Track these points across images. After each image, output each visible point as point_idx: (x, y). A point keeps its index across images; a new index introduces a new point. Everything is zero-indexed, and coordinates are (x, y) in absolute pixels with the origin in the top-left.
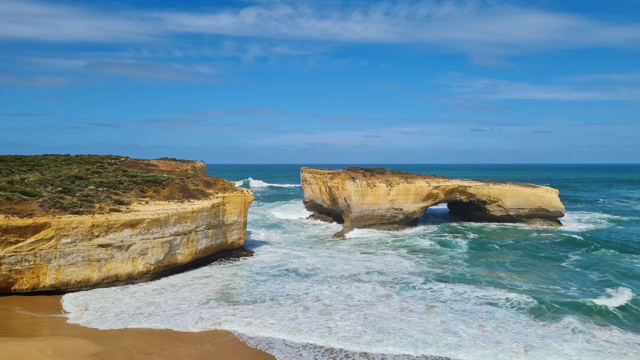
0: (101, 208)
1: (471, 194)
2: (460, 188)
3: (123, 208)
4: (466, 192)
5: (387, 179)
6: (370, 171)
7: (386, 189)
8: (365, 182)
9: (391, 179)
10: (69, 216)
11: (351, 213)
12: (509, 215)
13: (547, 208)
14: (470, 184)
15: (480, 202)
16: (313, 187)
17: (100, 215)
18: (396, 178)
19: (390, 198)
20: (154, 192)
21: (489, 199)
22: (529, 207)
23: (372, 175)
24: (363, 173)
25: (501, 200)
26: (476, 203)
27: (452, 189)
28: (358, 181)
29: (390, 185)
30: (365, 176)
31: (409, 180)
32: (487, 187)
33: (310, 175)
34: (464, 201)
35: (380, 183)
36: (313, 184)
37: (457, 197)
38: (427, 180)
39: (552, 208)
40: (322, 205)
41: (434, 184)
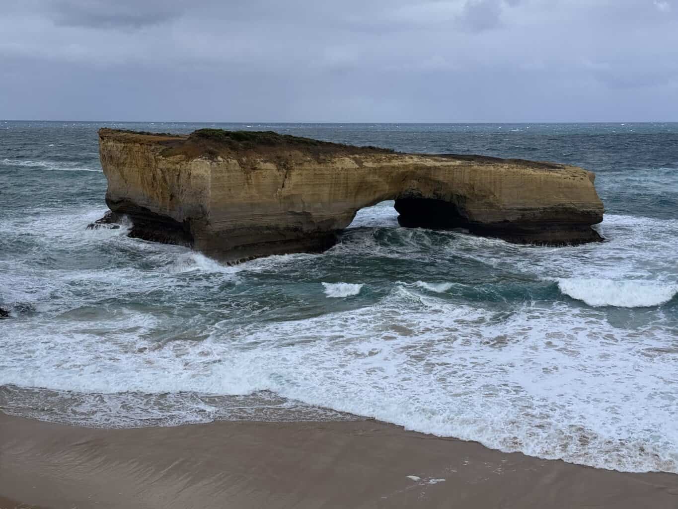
1: (438, 182)
2: (419, 172)
4: (430, 180)
5: (279, 153)
6: (247, 139)
7: (277, 173)
8: (235, 161)
9: (286, 154)
11: (208, 223)
12: (506, 221)
13: (572, 206)
14: (438, 164)
15: (455, 197)
16: (126, 170)
18: (297, 152)
19: (285, 192)
21: (472, 191)
22: (541, 207)
24: (230, 143)
25: (492, 193)
26: (447, 199)
27: (403, 174)
28: (220, 158)
29: (285, 166)
30: (234, 148)
31: (322, 157)
32: (468, 170)
33: (119, 145)
34: (427, 197)
35: (265, 162)
36: (127, 165)
37: (414, 188)
38: (357, 156)
39: (583, 206)
40: (147, 207)
41: (369, 164)
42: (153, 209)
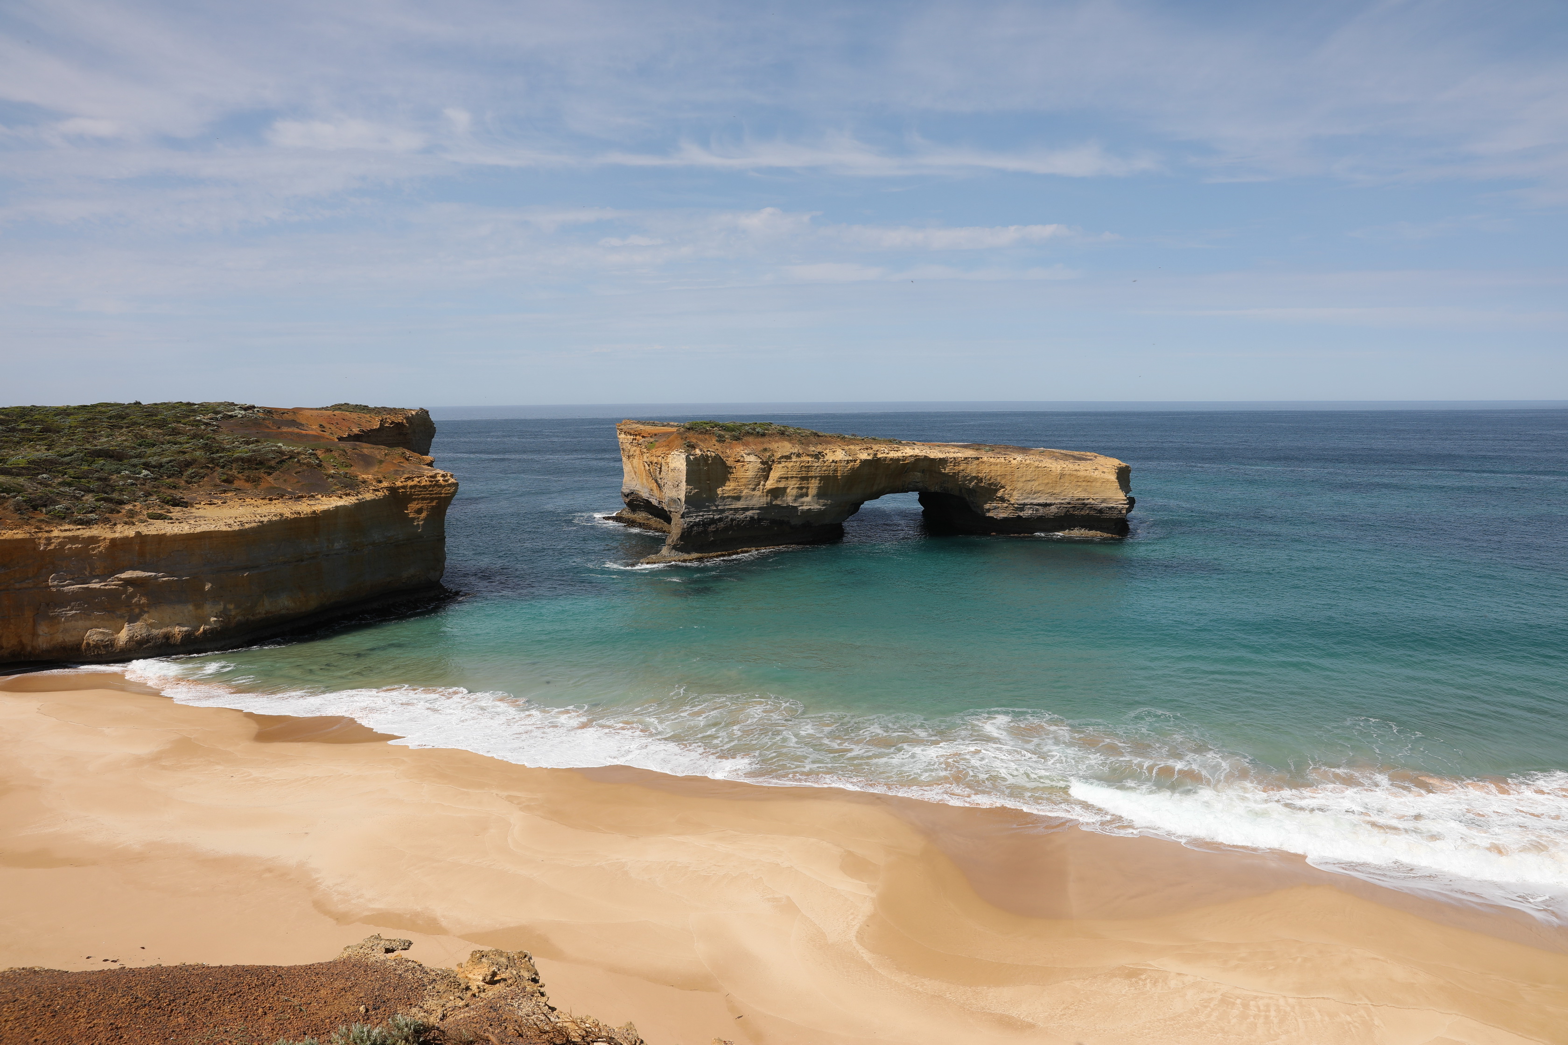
0: (132, 514)
1: (944, 474)
2: (921, 463)
3: (176, 512)
4: (935, 472)
5: (766, 446)
6: (733, 430)
7: (761, 466)
9: (774, 446)
10: (67, 527)
12: (1020, 517)
14: (942, 456)
15: (963, 491)
17: (127, 527)
18: (786, 444)
19: (770, 484)
20: (248, 480)
21: (980, 485)
22: (1058, 502)
23: (737, 439)
24: (718, 435)
25: (1002, 487)
26: (955, 493)
27: (904, 465)
28: (698, 451)
29: (770, 458)
31: (812, 449)
32: (976, 462)
33: (629, 437)
34: (933, 490)
35: (749, 454)
36: (636, 457)
37: (918, 480)
38: (852, 447)
39: (1104, 501)
40: (650, 500)
41: (864, 456)
42: (655, 502)
